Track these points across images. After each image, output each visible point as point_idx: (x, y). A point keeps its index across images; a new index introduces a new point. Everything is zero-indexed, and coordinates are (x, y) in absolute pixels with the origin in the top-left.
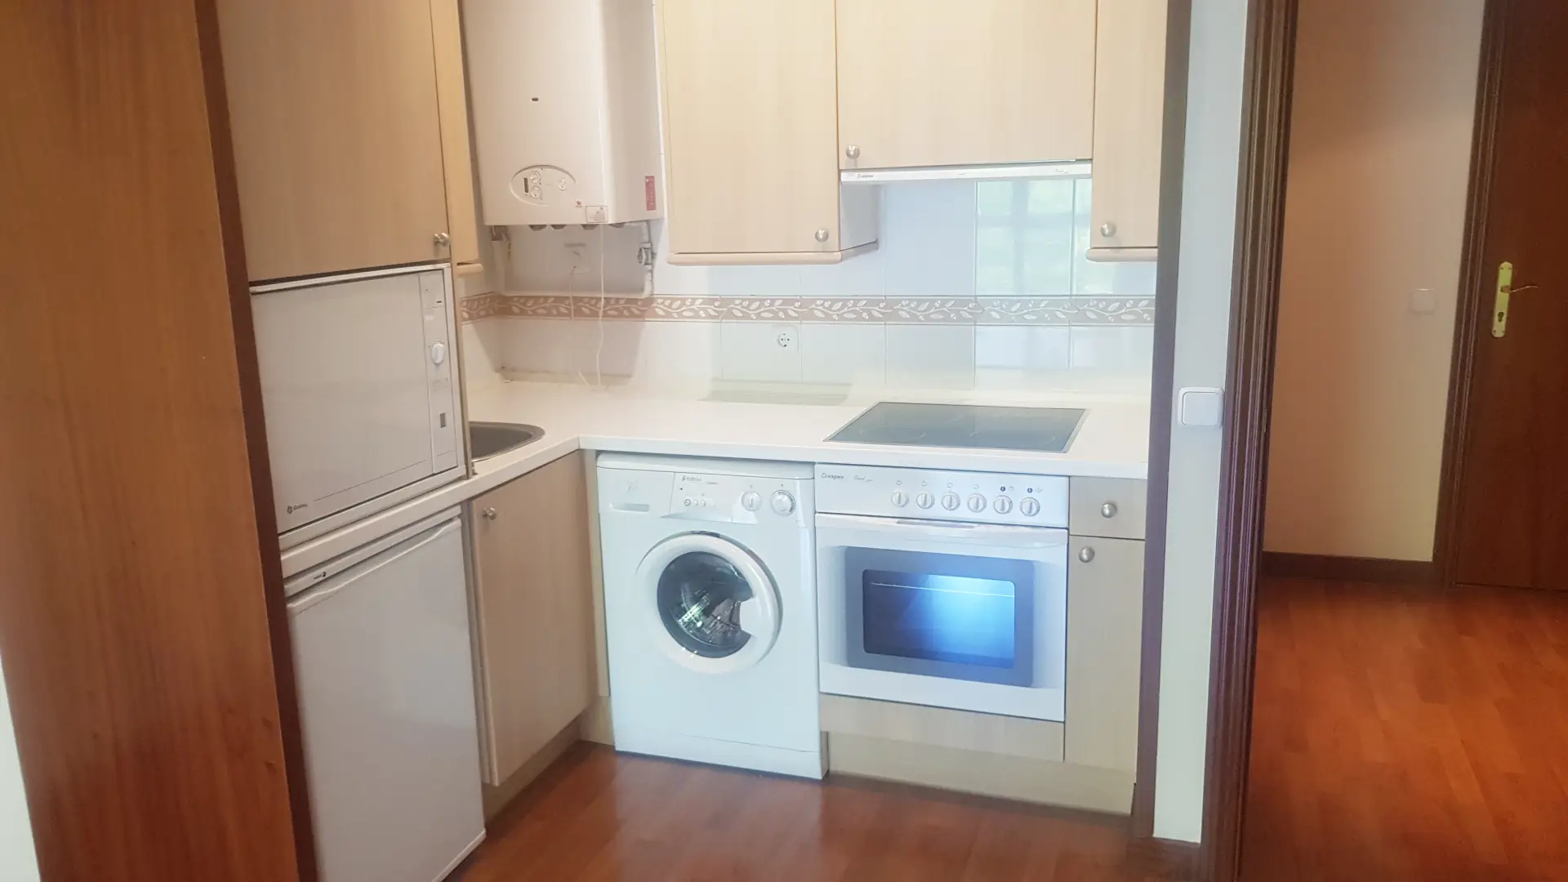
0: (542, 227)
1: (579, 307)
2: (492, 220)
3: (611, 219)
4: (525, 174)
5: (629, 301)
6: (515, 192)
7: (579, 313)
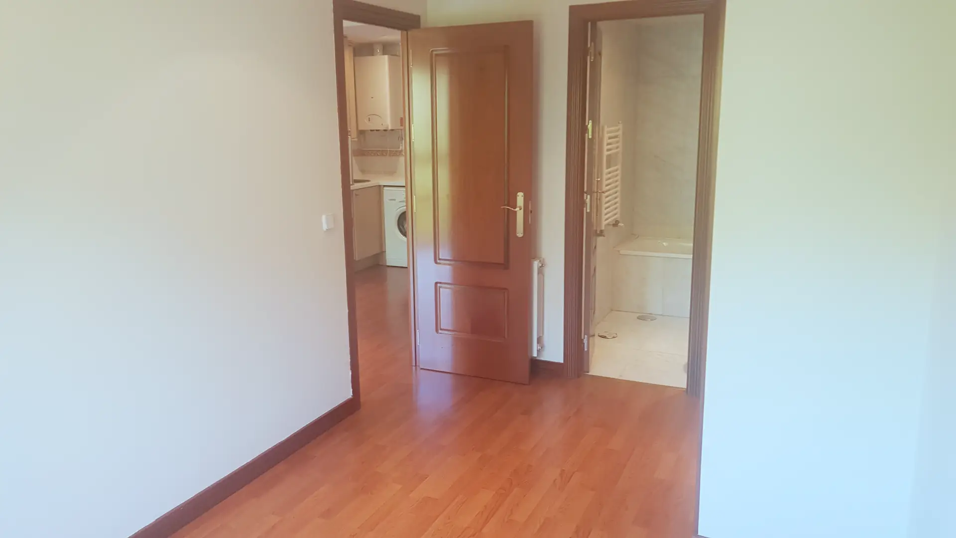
0: (374, 130)
1: (383, 153)
2: (361, 128)
3: (390, 128)
4: (369, 117)
5: (396, 151)
6: (366, 121)
7: (383, 155)
